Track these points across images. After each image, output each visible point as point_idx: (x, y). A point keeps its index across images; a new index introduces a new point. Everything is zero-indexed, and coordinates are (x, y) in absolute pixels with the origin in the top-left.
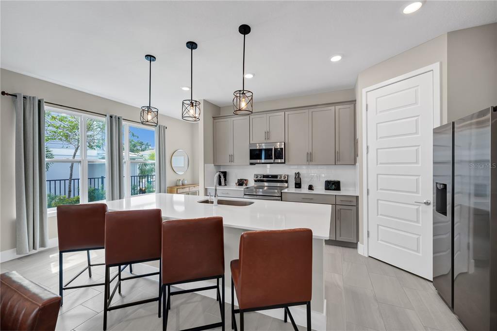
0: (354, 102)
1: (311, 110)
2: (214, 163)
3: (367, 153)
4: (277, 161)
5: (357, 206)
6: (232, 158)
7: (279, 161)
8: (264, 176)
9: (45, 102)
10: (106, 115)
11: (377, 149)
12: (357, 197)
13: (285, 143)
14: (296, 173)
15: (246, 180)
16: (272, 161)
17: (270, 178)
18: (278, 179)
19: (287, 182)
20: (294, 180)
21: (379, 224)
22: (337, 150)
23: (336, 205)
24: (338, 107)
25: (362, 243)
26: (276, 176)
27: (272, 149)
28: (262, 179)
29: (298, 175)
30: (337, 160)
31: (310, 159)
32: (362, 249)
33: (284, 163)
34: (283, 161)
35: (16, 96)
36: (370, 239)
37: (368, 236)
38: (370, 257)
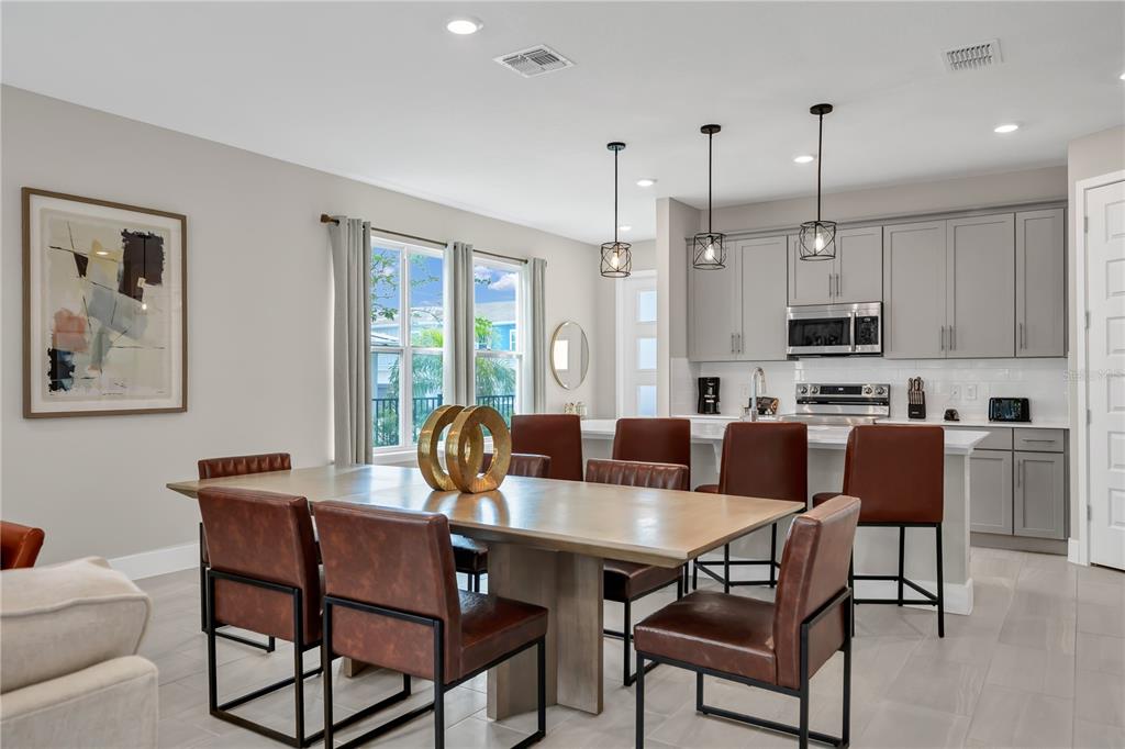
0: (1061, 203)
1: (954, 222)
2: (688, 356)
3: (1087, 327)
4: (860, 349)
5: (1065, 453)
6: (737, 344)
7: (868, 348)
8: (824, 389)
9: (373, 229)
10: (446, 245)
11: (1109, 319)
12: (1066, 431)
13: (882, 304)
14: (911, 380)
15: (772, 400)
16: (849, 349)
17: (840, 392)
18: (864, 395)
19: (886, 402)
20: (907, 396)
21: (1111, 487)
22: (1020, 320)
23: (1013, 451)
24: (1021, 216)
25: (1077, 538)
26: (857, 389)
27: (849, 318)
28: (818, 395)
29: (916, 385)
30: (1020, 347)
31: (950, 345)
32: (1077, 551)
33: (880, 354)
34: (877, 348)
35: (338, 222)
36: (1092, 523)
37: (1089, 518)
38: (1093, 564)
